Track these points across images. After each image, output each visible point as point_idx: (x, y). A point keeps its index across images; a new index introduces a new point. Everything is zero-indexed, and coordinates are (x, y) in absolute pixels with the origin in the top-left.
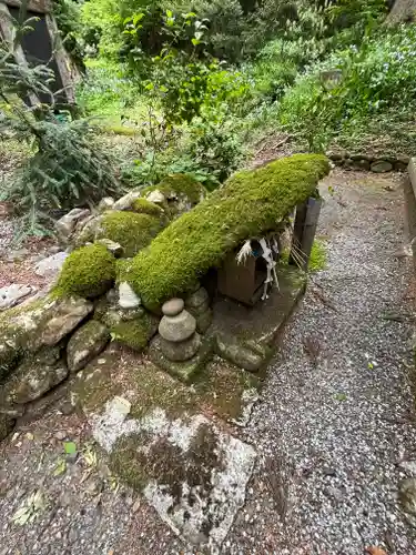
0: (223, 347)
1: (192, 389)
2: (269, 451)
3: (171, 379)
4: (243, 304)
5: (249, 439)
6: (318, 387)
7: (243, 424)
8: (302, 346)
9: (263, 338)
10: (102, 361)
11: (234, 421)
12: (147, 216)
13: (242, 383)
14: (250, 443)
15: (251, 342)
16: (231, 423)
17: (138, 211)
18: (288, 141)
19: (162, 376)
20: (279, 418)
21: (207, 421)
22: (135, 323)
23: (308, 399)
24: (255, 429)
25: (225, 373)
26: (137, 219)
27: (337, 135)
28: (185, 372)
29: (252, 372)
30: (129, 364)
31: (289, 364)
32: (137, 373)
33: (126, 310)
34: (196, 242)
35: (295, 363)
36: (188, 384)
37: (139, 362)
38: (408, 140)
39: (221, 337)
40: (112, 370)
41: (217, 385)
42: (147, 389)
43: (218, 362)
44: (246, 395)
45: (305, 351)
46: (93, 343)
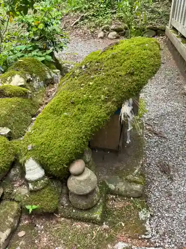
0: (112, 187)
1: (105, 226)
2: (173, 245)
3: (86, 225)
4: (111, 151)
5: (158, 244)
6: (180, 192)
7: (150, 236)
8: (158, 168)
9: (136, 171)
10: (22, 234)
11: (143, 236)
12: (19, 99)
13: (135, 207)
14: (159, 247)
15: (130, 177)
16: (142, 239)
17: (10, 96)
18: (82, 20)
19: (78, 226)
20: (168, 222)
21: (126, 245)
22: (47, 190)
23: (178, 202)
24: (158, 235)
25: (121, 205)
26: (12, 103)
27: (115, 13)
28: (97, 215)
29: (138, 198)
30: (46, 226)
31: (157, 183)
32: (57, 231)
33: (35, 182)
34: (83, 113)
35: (159, 182)
36: (100, 223)
37: (54, 222)
38: (159, 14)
39: (108, 180)
40: (34, 238)
41: (121, 216)
42: (72, 241)
43: (113, 199)
44: (142, 216)
45: (162, 172)
46: (12, 220)
